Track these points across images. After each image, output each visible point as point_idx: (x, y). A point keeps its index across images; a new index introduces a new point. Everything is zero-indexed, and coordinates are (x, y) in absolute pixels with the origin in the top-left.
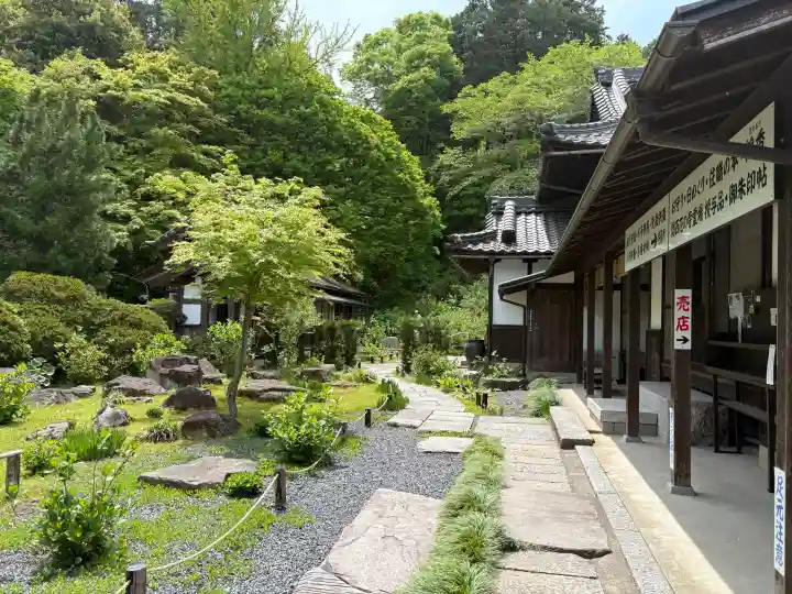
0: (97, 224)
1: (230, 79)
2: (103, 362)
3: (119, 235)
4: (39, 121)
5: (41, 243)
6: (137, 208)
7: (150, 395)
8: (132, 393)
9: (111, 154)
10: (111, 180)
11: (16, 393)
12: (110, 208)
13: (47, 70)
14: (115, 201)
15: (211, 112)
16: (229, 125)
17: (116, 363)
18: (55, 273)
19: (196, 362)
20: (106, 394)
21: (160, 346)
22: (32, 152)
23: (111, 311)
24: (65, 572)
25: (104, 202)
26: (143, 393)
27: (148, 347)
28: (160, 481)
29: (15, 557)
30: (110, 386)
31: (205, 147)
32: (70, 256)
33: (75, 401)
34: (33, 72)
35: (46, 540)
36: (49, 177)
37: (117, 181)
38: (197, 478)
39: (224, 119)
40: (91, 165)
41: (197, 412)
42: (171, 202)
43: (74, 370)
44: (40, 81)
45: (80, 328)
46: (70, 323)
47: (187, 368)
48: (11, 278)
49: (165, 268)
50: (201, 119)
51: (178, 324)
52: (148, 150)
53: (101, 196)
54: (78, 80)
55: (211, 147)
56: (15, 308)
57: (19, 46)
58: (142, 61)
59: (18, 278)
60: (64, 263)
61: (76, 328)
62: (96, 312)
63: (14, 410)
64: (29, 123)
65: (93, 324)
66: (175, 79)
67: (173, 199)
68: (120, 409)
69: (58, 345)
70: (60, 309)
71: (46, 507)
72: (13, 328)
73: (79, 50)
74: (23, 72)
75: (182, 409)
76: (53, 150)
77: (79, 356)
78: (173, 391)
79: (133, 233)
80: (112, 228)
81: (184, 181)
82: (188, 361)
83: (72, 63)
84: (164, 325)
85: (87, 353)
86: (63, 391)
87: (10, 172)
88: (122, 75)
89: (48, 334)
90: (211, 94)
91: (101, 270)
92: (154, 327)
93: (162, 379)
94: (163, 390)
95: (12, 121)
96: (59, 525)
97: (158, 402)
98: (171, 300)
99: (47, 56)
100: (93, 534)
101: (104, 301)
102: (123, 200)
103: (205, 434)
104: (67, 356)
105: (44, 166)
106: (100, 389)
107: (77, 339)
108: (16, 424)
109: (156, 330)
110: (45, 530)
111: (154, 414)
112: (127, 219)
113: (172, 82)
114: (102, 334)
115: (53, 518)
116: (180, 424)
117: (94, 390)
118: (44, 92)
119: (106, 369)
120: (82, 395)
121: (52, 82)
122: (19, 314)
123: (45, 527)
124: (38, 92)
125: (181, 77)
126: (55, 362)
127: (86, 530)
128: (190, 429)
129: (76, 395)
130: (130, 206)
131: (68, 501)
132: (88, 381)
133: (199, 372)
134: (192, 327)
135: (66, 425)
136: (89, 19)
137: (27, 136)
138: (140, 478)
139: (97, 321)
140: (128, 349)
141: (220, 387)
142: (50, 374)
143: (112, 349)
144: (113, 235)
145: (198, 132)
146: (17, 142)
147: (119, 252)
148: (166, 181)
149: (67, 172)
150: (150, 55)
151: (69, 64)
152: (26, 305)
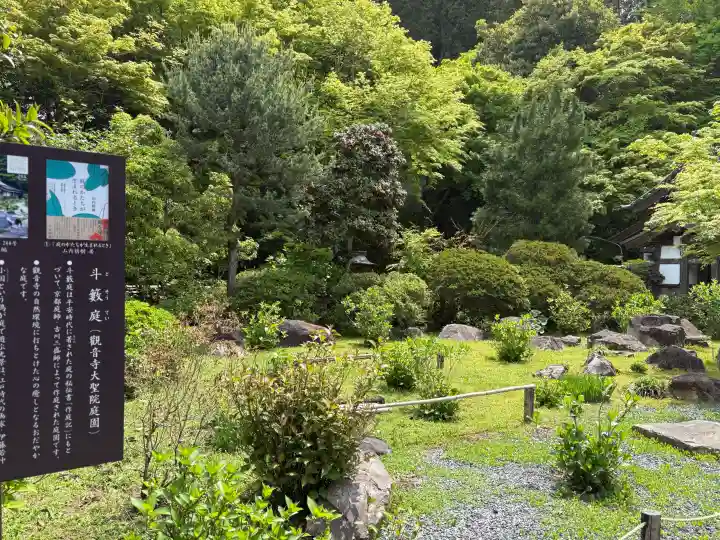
0: (578, 195)
1: (709, 26)
2: (586, 316)
3: (595, 203)
4: (532, 115)
5: (534, 215)
6: (611, 177)
7: (630, 350)
8: (614, 346)
9: (590, 130)
10: (589, 155)
11: (523, 338)
12: (586, 179)
13: (536, 71)
14: (592, 172)
15: (687, 67)
16: (706, 75)
17: (597, 317)
18: (546, 239)
19: (678, 322)
20: (590, 345)
21: (638, 305)
22: (527, 142)
23: (592, 272)
24: (579, 495)
25: (583, 175)
26: (624, 348)
27: (627, 305)
28: (655, 435)
29: (538, 471)
30: (593, 338)
31: (682, 104)
32: (556, 225)
33: (565, 348)
34: (525, 76)
35: (562, 464)
36: (540, 160)
37: (593, 154)
38: (694, 440)
39: (701, 71)
40: (573, 144)
41: (684, 373)
42: (644, 166)
43: (562, 322)
44: (530, 82)
45: (567, 286)
46: (559, 282)
47: (667, 327)
48: (514, 245)
49: (645, 229)
50: (676, 76)
51: (656, 284)
52: (623, 121)
53: (580, 170)
54: (560, 73)
55: (688, 103)
56: (517, 268)
57: (515, 58)
58: (615, 38)
59: (519, 245)
60: (552, 231)
61: (563, 287)
62: (578, 272)
63: (521, 351)
64: (524, 120)
65: (576, 282)
66: (649, 44)
67: (646, 162)
68: (605, 360)
69: (550, 300)
70: (550, 269)
71: (561, 436)
72: (517, 285)
73: (561, 45)
74: (518, 79)
75: (666, 367)
76: (543, 137)
77: (566, 310)
78: (655, 349)
79: (606, 200)
80: (590, 198)
81: (667, 142)
82: (670, 321)
83: (555, 60)
84: (642, 284)
85: (572, 307)
86: (556, 338)
87: (512, 162)
88: (598, 56)
89: (541, 291)
90: (688, 48)
91: (580, 235)
92: (632, 286)
93: (643, 336)
94: (644, 347)
95: (512, 120)
96: (573, 454)
97: (641, 358)
98: (646, 261)
99: (534, 60)
100: (601, 470)
101: (585, 262)
102: (600, 169)
103: (696, 397)
104: (557, 310)
105: (535, 152)
106: (585, 341)
107: (565, 295)
108: (524, 362)
109: (633, 289)
110: (561, 455)
111: (638, 369)
112: (600, 188)
113: (645, 48)
114: (584, 292)
115: (568, 447)
116: (667, 383)
117: (579, 341)
118: (534, 90)
119: (588, 323)
120: (570, 344)
121: (539, 80)
122: (520, 274)
123: (562, 453)
124: (530, 91)
125: (655, 41)
126: (547, 314)
127: (595, 464)
128: (678, 389)
129: (565, 343)
130: (605, 175)
131: (579, 435)
132: (574, 332)
133: (682, 333)
134: (671, 287)
135: (562, 369)
136: (569, 15)
137: (523, 129)
138: (634, 428)
139: (580, 280)
140: (608, 306)
141: (705, 349)
142: (544, 324)
143: (593, 306)
144: (591, 203)
145: (672, 90)
146: (516, 136)
147: (596, 218)
148: (649, 145)
149: (552, 154)
150: (624, 28)
151: (553, 62)
152: (526, 267)
